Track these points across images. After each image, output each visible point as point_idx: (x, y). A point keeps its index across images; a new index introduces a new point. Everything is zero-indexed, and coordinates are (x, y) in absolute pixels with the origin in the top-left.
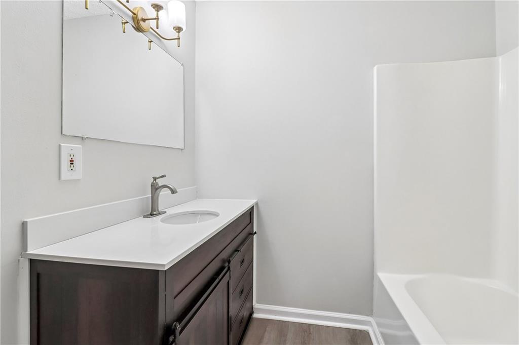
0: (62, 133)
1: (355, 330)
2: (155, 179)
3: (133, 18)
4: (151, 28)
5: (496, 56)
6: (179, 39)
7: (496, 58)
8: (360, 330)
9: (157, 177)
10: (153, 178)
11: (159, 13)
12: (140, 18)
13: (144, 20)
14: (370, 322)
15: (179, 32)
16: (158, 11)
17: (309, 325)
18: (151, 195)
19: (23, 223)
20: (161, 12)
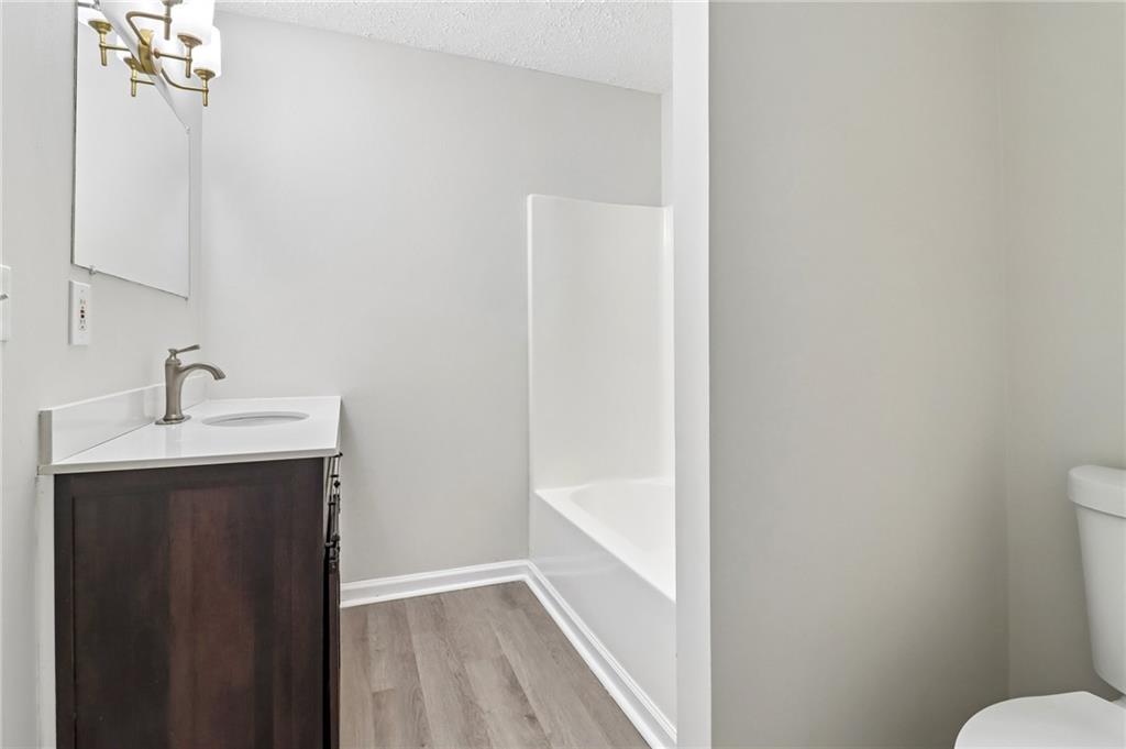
0: (72, 261)
1: (505, 584)
2: (174, 352)
3: (140, 50)
4: (163, 71)
5: (660, 206)
6: (207, 91)
7: (658, 209)
8: (513, 582)
9: (179, 349)
10: (170, 350)
11: (193, 50)
12: (153, 50)
13: (158, 55)
14: (527, 566)
15: (207, 80)
16: (191, 47)
17: (438, 594)
18: (164, 384)
19: (40, 416)
20: (196, 50)
